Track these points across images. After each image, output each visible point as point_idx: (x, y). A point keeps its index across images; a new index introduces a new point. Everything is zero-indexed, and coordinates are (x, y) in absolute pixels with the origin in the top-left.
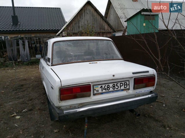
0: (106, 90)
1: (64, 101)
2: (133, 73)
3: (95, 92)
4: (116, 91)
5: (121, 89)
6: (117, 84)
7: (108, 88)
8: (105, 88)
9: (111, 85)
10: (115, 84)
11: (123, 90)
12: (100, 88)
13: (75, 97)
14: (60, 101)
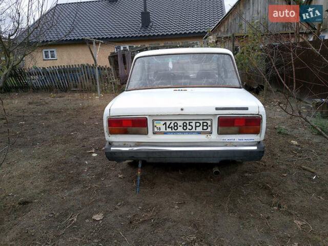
0: (172, 130)
1: (114, 136)
2: (217, 109)
3: (156, 130)
4: (189, 133)
5: (197, 130)
6: (189, 123)
7: (175, 126)
8: (170, 126)
9: (180, 123)
10: (188, 122)
11: (199, 133)
12: (163, 125)
13: (126, 132)
14: (110, 135)
